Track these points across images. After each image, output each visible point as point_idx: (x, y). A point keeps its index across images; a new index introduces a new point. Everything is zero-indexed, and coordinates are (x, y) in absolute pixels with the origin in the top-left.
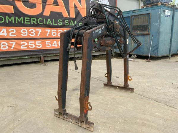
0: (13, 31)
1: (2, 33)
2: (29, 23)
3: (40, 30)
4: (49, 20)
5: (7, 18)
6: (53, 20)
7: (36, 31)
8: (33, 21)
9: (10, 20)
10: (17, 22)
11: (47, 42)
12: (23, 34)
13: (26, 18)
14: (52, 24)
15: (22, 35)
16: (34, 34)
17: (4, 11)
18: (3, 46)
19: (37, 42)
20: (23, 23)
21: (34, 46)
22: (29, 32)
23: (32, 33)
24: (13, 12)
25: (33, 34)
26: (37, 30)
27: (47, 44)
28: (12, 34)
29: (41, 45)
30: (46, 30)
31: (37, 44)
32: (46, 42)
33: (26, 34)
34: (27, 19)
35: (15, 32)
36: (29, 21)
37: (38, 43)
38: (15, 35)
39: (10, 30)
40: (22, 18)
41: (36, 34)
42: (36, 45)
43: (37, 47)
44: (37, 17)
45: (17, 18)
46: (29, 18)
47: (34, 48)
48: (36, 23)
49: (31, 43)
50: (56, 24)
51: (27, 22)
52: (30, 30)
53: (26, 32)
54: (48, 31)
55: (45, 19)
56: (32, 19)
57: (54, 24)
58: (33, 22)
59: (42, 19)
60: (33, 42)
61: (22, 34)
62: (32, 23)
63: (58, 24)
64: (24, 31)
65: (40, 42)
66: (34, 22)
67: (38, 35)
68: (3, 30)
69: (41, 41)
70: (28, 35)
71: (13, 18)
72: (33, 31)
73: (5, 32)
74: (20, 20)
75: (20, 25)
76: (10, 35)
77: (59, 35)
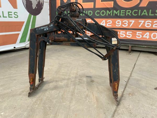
0: (110, 22)
1: (102, 23)
2: (124, 15)
3: (133, 21)
4: (145, 11)
5: (108, 11)
6: (150, 10)
7: (129, 22)
8: (128, 13)
9: (109, 13)
10: (114, 15)
11: (138, 33)
12: (118, 25)
13: (122, 11)
14: (147, 15)
15: (116, 25)
16: (127, 25)
17: (106, 6)
19: (128, 32)
20: (119, 15)
21: (124, 36)
22: (122, 23)
23: (125, 23)
24: (113, 7)
25: (126, 25)
26: (130, 21)
27: (137, 35)
28: (109, 25)
29: (131, 35)
30: (140, 21)
31: (128, 34)
32: (136, 33)
33: (119, 24)
34: (122, 12)
35: (111, 23)
36: (124, 13)
37: (129, 33)
38: (111, 26)
39: (108, 21)
40: (119, 11)
41: (129, 25)
42: (126, 35)
43: (127, 37)
44: (132, 9)
45: (115, 11)
46: (125, 11)
47: (124, 37)
48: (130, 15)
49: (122, 33)
50: (153, 15)
51: (122, 14)
52: (124, 21)
53: (120, 23)
54: (142, 22)
55: (140, 10)
56: (127, 11)
57: (150, 15)
58: (128, 14)
59: (137, 11)
60: (124, 32)
61: (117, 24)
62: (127, 15)
63: (155, 15)
64: (118, 22)
65: (131, 32)
66: (129, 14)
67: (131, 26)
68: (103, 21)
69: (132, 32)
70: (121, 26)
71: (111, 11)
72: (126, 22)
73: (104, 23)
74: (116, 13)
75: (117, 17)
77: (154, 26)
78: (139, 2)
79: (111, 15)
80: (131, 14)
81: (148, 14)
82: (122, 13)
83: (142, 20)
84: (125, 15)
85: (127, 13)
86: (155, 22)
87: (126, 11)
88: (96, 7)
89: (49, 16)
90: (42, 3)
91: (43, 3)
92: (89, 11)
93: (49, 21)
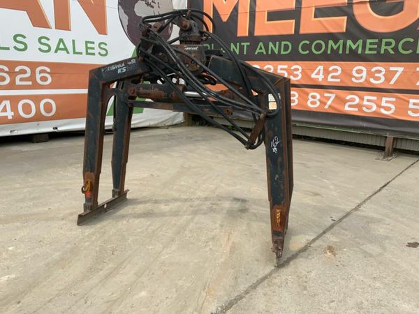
0: (336, 70)
1: (316, 74)
2: (375, 52)
3: (399, 69)
5: (331, 43)
7: (388, 71)
8: (386, 47)
9: (335, 47)
10: (347, 52)
11: (412, 101)
12: (357, 78)
13: (369, 41)
15: (353, 79)
16: (383, 79)
17: (326, 28)
18: (311, 100)
19: (384, 99)
20: (360, 52)
21: (374, 108)
22: (370, 74)
23: (377, 75)
24: (344, 30)
25: (379, 79)
26: (392, 69)
27: (411, 106)
28: (333, 77)
29: (393, 107)
30: (418, 69)
31: (383, 104)
32: (409, 102)
33: (362, 77)
34: (371, 44)
35: (339, 72)
36: (376, 46)
37: (387, 102)
38: (339, 80)
39: (331, 69)
40: (360, 42)
41: (388, 80)
42: (379, 106)
43: (383, 111)
44: (398, 35)
45: (349, 42)
46: (377, 41)
47: (374, 112)
48: (392, 52)
49: (368, 101)
51: (370, 49)
52: (373, 70)
53: (364, 74)
56: (384, 41)
58: (386, 50)
59: (412, 40)
60: (375, 98)
61: (354, 77)
62: (382, 52)
64: (359, 72)
65: (394, 99)
66: (389, 48)
67: (392, 82)
68: (318, 68)
69: (397, 98)
70: (367, 80)
71: (341, 42)
72: (379, 72)
73: (321, 72)
74: (354, 47)
75: (354, 57)
76: (330, 79)
78: (418, 16)
79: (341, 52)
80: (395, 49)
82: (368, 46)
84: (379, 52)
85: (384, 47)
87: (381, 41)
92: (283, 43)
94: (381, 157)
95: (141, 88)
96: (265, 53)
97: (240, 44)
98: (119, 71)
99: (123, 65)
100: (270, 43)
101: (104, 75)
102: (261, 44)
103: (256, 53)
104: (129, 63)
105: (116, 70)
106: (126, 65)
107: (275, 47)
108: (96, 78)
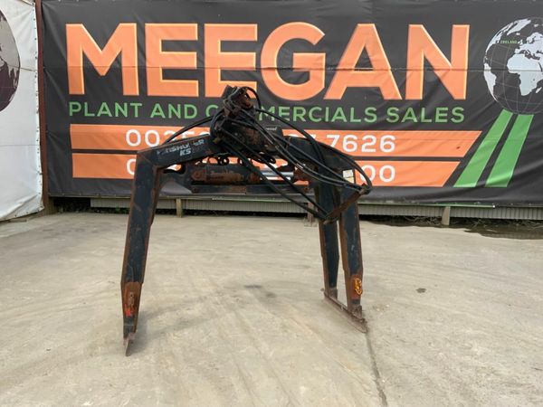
2: (288, 119)
4: (340, 109)
6: (352, 109)
8: (298, 115)
10: (261, 119)
13: (281, 108)
14: (345, 120)
20: (273, 119)
30: (329, 136)
34: (283, 111)
36: (288, 114)
40: (272, 109)
44: (307, 104)
46: (288, 108)
48: (303, 120)
50: (359, 121)
54: (333, 139)
55: (327, 109)
56: (295, 109)
57: (352, 120)
58: (298, 118)
59: (320, 109)
62: (295, 119)
63: (363, 121)
66: (301, 116)
77: (364, 150)
78: (323, 86)
80: (306, 117)
81: (348, 118)
82: (281, 113)
83: (335, 134)
84: (292, 119)
85: (295, 115)
86: (365, 138)
87: (292, 109)
88: (208, 94)
89: (37, 116)
90: (12, 71)
91: (18, 72)
92: (186, 106)
93: (38, 133)
94: (309, 224)
95: (213, 172)
96: (164, 117)
97: (129, 105)
98: (182, 153)
99: (187, 146)
100: (170, 105)
101: (160, 158)
102: (158, 106)
103: (152, 116)
104: (196, 144)
105: (178, 152)
106: (191, 146)
107: (177, 110)
108: (149, 161)
